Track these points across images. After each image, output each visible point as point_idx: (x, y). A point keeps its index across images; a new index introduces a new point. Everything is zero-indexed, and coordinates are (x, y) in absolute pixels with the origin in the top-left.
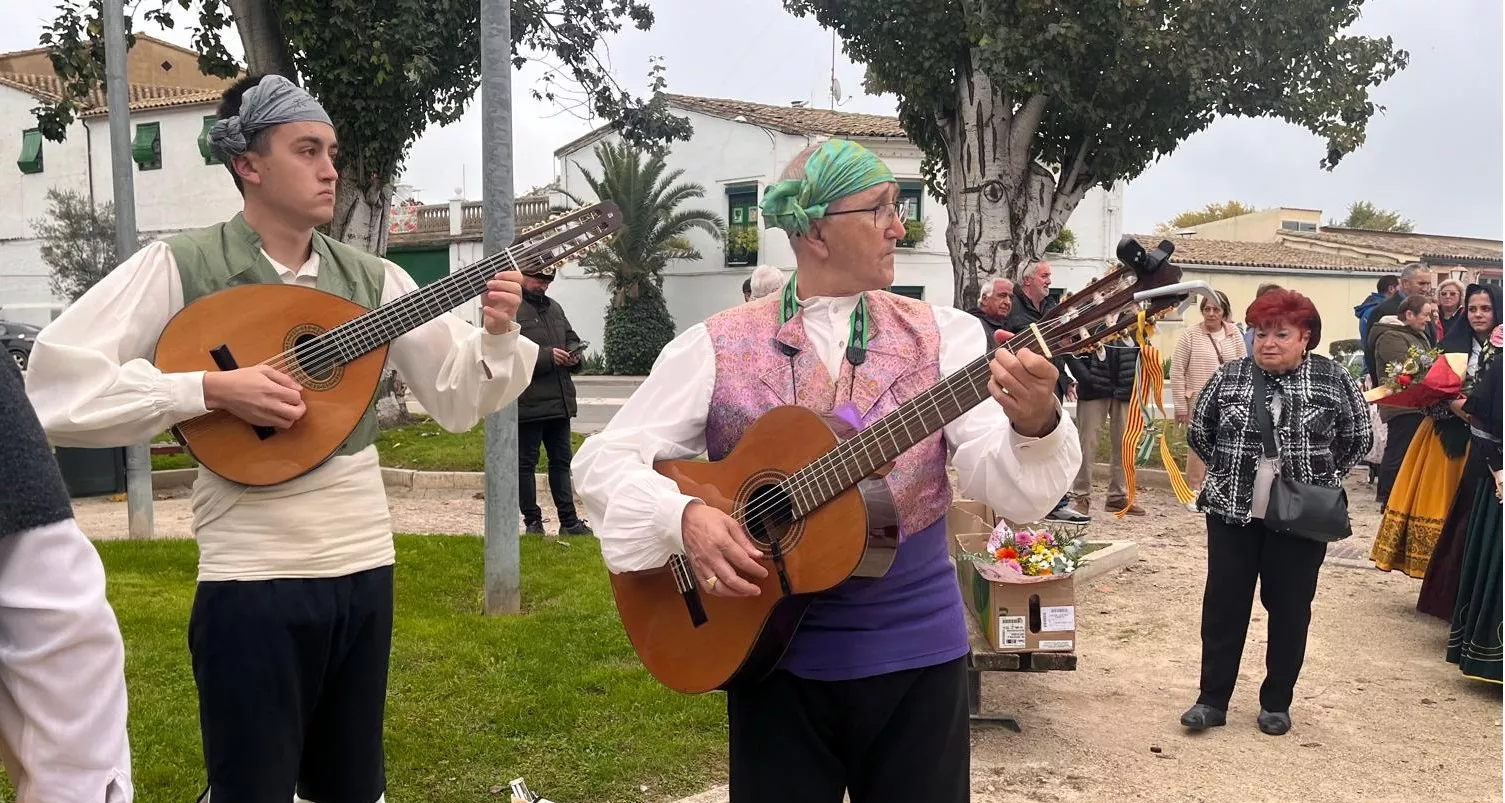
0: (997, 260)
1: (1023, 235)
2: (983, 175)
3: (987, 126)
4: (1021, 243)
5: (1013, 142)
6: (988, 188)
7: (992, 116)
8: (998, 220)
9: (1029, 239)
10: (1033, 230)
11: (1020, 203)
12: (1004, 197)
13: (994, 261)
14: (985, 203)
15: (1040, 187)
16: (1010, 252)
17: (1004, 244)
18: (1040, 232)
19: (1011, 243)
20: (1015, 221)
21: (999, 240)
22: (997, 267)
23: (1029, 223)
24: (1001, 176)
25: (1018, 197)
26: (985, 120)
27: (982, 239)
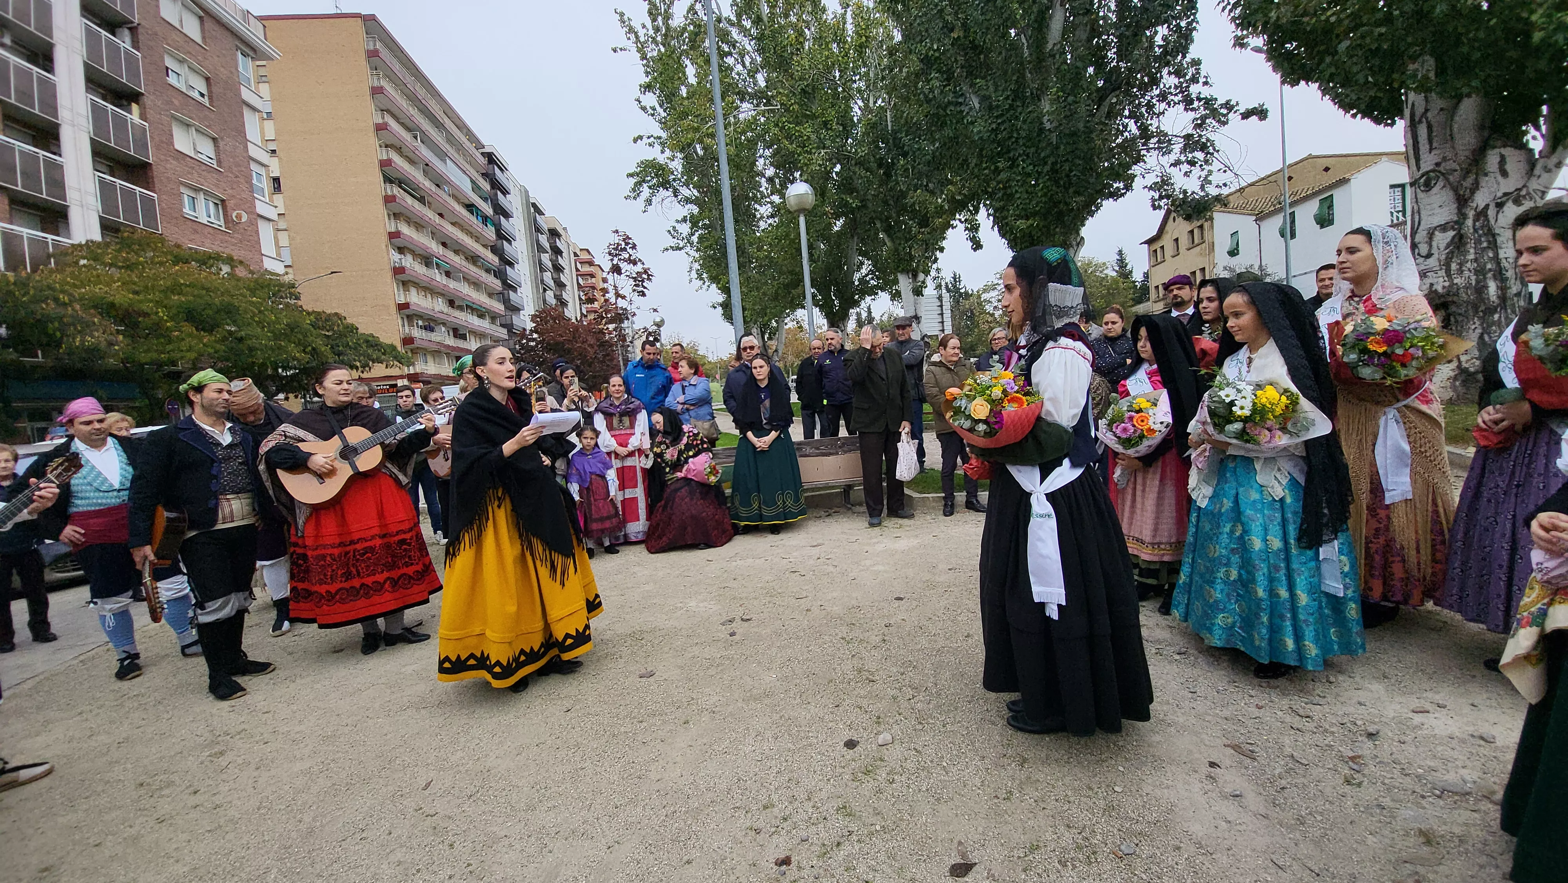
0: (1434, 244)
1: (1471, 214)
2: (1419, 168)
3: (1420, 122)
4: (1469, 222)
5: (1456, 126)
6: (1422, 180)
7: (1427, 110)
8: (1436, 206)
9: (1482, 214)
10: (1487, 207)
11: (1468, 182)
12: (1441, 183)
13: (1431, 246)
14: (1421, 195)
15: (1498, 159)
16: (1451, 233)
17: (1443, 228)
18: (1500, 206)
19: (1458, 224)
20: (1462, 201)
21: (1436, 224)
22: (1434, 251)
23: (1481, 199)
24: (1438, 164)
25: (1464, 178)
26: (1417, 119)
27: (1421, 228)
